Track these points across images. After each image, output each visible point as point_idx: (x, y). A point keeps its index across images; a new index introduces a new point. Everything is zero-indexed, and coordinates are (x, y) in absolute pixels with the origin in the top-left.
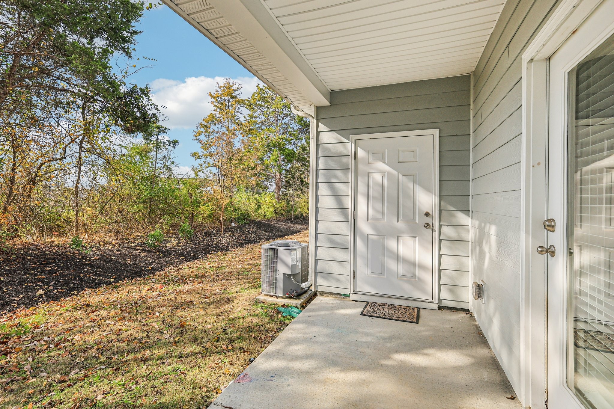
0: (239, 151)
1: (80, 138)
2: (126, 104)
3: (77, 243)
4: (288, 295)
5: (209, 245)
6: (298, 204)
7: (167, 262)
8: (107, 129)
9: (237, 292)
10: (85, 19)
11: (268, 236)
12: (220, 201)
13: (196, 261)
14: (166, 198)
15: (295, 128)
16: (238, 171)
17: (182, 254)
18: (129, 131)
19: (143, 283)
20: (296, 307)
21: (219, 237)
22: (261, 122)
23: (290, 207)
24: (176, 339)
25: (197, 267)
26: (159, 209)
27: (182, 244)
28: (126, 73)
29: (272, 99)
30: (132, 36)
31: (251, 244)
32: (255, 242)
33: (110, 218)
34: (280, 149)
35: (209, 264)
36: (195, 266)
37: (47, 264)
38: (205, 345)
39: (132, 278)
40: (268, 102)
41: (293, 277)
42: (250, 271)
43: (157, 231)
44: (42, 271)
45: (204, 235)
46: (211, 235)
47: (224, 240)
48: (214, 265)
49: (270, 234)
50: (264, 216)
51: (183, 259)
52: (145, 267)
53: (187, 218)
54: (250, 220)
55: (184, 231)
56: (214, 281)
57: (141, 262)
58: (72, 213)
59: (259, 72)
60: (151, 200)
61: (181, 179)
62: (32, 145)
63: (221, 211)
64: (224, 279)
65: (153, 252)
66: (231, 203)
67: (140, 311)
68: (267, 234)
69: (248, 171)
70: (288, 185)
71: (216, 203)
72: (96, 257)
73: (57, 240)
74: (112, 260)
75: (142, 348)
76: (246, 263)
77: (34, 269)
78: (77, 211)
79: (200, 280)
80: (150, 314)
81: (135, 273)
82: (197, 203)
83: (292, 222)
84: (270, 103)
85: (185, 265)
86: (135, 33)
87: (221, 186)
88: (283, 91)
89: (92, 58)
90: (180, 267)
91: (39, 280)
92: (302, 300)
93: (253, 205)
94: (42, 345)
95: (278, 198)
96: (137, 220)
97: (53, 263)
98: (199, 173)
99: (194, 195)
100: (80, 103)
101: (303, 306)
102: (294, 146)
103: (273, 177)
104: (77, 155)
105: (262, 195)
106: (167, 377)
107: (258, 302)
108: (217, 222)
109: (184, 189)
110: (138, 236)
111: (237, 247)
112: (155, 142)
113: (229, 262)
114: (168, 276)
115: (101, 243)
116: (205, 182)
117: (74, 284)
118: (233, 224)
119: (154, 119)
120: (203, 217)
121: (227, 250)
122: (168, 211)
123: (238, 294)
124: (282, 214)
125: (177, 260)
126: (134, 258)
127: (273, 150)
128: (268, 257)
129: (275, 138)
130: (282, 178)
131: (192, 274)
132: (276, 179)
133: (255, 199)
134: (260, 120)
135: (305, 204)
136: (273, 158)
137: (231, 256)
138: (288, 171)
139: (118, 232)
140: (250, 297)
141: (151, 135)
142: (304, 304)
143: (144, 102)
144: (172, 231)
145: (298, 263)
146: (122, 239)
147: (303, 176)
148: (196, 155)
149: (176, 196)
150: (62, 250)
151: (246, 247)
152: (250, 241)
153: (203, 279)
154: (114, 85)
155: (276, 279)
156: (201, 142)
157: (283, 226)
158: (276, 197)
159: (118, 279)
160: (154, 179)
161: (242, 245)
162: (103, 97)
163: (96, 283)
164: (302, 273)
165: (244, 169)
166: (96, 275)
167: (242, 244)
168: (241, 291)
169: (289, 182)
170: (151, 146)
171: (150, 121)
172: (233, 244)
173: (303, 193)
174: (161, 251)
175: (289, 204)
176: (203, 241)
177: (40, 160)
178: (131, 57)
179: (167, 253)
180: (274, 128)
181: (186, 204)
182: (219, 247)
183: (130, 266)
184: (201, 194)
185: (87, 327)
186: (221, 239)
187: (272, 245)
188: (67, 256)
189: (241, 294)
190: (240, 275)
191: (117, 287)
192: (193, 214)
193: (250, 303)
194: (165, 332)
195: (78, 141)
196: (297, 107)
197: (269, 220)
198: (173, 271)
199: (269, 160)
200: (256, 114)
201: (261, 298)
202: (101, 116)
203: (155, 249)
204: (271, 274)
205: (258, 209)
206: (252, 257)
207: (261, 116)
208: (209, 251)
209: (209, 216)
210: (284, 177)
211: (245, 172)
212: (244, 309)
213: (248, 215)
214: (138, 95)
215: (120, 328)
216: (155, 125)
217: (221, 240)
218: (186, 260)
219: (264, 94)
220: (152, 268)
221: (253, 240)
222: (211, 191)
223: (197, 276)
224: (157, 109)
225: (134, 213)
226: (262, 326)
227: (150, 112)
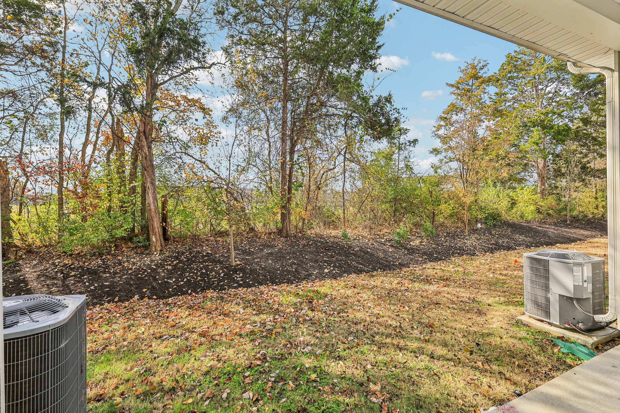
0: (483, 140)
1: (344, 150)
2: (375, 115)
3: (345, 236)
4: (569, 325)
5: (452, 247)
6: (577, 200)
7: (411, 260)
8: (361, 140)
9: (489, 305)
10: (345, 52)
11: (529, 242)
12: (463, 198)
13: (439, 263)
14: (408, 197)
15: (568, 94)
16: (484, 164)
17: (425, 253)
18: (377, 138)
19: (393, 277)
20: (584, 346)
21: (463, 239)
22: (514, 98)
23: (562, 205)
24: (427, 338)
25: (441, 269)
26: (402, 207)
27: (424, 243)
28: (373, 87)
29: (529, 65)
30: (377, 51)
31: (505, 250)
32: (509, 248)
33: (365, 216)
34: (544, 127)
35: (453, 268)
36: (439, 267)
37: (328, 250)
38: (456, 354)
39: (384, 271)
40: (522, 70)
41: (578, 303)
42: (505, 283)
43: (402, 229)
44: (326, 255)
45: (447, 236)
46: (454, 236)
47: (469, 243)
48: (459, 270)
49: (531, 240)
50: (522, 217)
51: (426, 259)
52: (394, 262)
53: (428, 217)
54: (501, 221)
55: (426, 230)
56: (460, 286)
57: (390, 257)
58: (341, 211)
59: (516, 36)
60: (395, 199)
61: (421, 178)
62: (318, 161)
63: (464, 210)
64: (472, 286)
65: (399, 249)
66: (476, 201)
67: (392, 302)
68: (528, 239)
69: (497, 162)
70: (559, 174)
71: (459, 201)
72: (357, 249)
73: (334, 233)
74: (368, 252)
75: (397, 336)
76: (499, 272)
77: (322, 252)
78: (344, 210)
79: (445, 283)
80: (401, 306)
81: (386, 266)
82: (437, 202)
83: (567, 226)
84: (526, 70)
85: (429, 265)
86: (379, 47)
87: (463, 182)
88: (553, 48)
89: (350, 82)
90: (424, 266)
91: (325, 261)
92: (595, 339)
93: (505, 203)
94: (330, 310)
95: (542, 192)
96: (385, 219)
97: (332, 249)
98: (439, 171)
99: (434, 193)
100: (343, 122)
101: (597, 348)
102: (567, 120)
103: (533, 166)
104: (343, 164)
105: (517, 190)
106: (422, 372)
107: (519, 324)
108: (460, 222)
109: (424, 188)
110: (386, 233)
111: (486, 252)
112: (397, 144)
113: (477, 269)
114: (414, 274)
115: (360, 237)
116: (445, 178)
117: (345, 268)
118: (479, 225)
119: (396, 122)
120: (444, 216)
121: (474, 254)
122: (411, 210)
123: (492, 307)
124: (549, 214)
125: (421, 259)
126: (384, 252)
127: (532, 131)
128: (535, 270)
129: (535, 114)
130: (548, 166)
131: (436, 275)
132: (538, 167)
133: (507, 195)
134: (512, 96)
135: (589, 199)
136: (533, 140)
137: (478, 262)
138: (558, 156)
139: (371, 228)
140: (508, 314)
141: (394, 138)
142: (600, 345)
143: (388, 109)
144: (414, 230)
145: (585, 285)
146: (375, 235)
147: (585, 160)
148: (436, 151)
149: (417, 195)
150: (336, 240)
151: (497, 254)
152: (503, 246)
153: (448, 283)
154: (365, 100)
155: (548, 300)
156: (439, 137)
157: (552, 231)
158: (539, 191)
159: (374, 269)
160: (397, 180)
161: (492, 251)
162: (358, 113)
163: (359, 270)
164: (593, 299)
165: (491, 160)
166: (358, 263)
167: (492, 249)
168: (495, 305)
169: (560, 171)
170: (394, 149)
171: (392, 126)
172: (479, 248)
173: (586, 185)
174: (406, 248)
175: (560, 201)
176: (446, 242)
177: (322, 172)
178: (376, 71)
179: (412, 251)
180: (533, 102)
181: (427, 203)
182: (463, 250)
183: (382, 259)
184: (442, 192)
185: (356, 305)
186: (466, 241)
187: (538, 254)
188: (339, 245)
189: (495, 308)
190: (492, 285)
191: (373, 276)
192: (434, 213)
193: (509, 322)
194: (415, 327)
195: (343, 153)
196: (579, 64)
197: (529, 222)
198: (418, 270)
199: (526, 145)
200: (506, 90)
201: (525, 319)
202: (356, 130)
203: (401, 246)
204: (540, 293)
205: (512, 207)
206: (506, 266)
207: (512, 91)
208: (453, 253)
209: (451, 216)
210: (551, 164)
211: (493, 164)
212: (502, 328)
213: (499, 215)
214: (383, 104)
215: (378, 312)
216: (397, 128)
217: (465, 243)
218: (429, 260)
219: (517, 61)
220: (399, 263)
221: (507, 246)
222: (452, 189)
223: (441, 279)
224: (399, 113)
225: (383, 212)
226: (529, 355)
227: (393, 118)
